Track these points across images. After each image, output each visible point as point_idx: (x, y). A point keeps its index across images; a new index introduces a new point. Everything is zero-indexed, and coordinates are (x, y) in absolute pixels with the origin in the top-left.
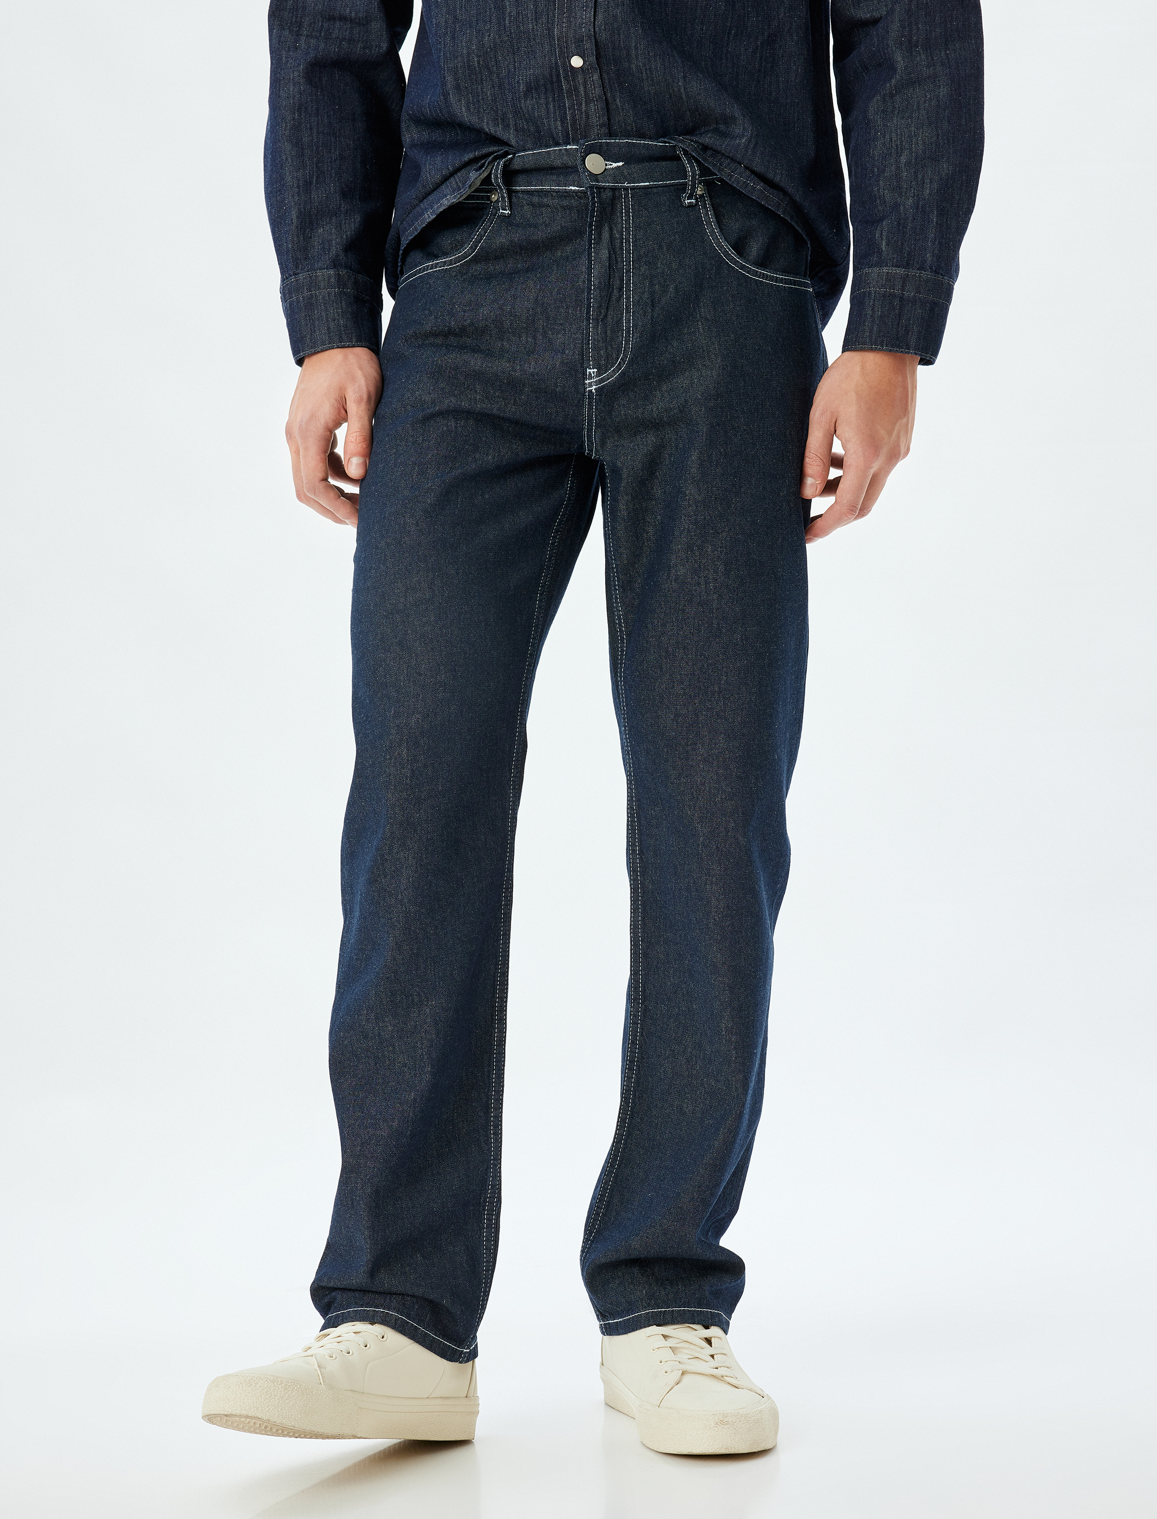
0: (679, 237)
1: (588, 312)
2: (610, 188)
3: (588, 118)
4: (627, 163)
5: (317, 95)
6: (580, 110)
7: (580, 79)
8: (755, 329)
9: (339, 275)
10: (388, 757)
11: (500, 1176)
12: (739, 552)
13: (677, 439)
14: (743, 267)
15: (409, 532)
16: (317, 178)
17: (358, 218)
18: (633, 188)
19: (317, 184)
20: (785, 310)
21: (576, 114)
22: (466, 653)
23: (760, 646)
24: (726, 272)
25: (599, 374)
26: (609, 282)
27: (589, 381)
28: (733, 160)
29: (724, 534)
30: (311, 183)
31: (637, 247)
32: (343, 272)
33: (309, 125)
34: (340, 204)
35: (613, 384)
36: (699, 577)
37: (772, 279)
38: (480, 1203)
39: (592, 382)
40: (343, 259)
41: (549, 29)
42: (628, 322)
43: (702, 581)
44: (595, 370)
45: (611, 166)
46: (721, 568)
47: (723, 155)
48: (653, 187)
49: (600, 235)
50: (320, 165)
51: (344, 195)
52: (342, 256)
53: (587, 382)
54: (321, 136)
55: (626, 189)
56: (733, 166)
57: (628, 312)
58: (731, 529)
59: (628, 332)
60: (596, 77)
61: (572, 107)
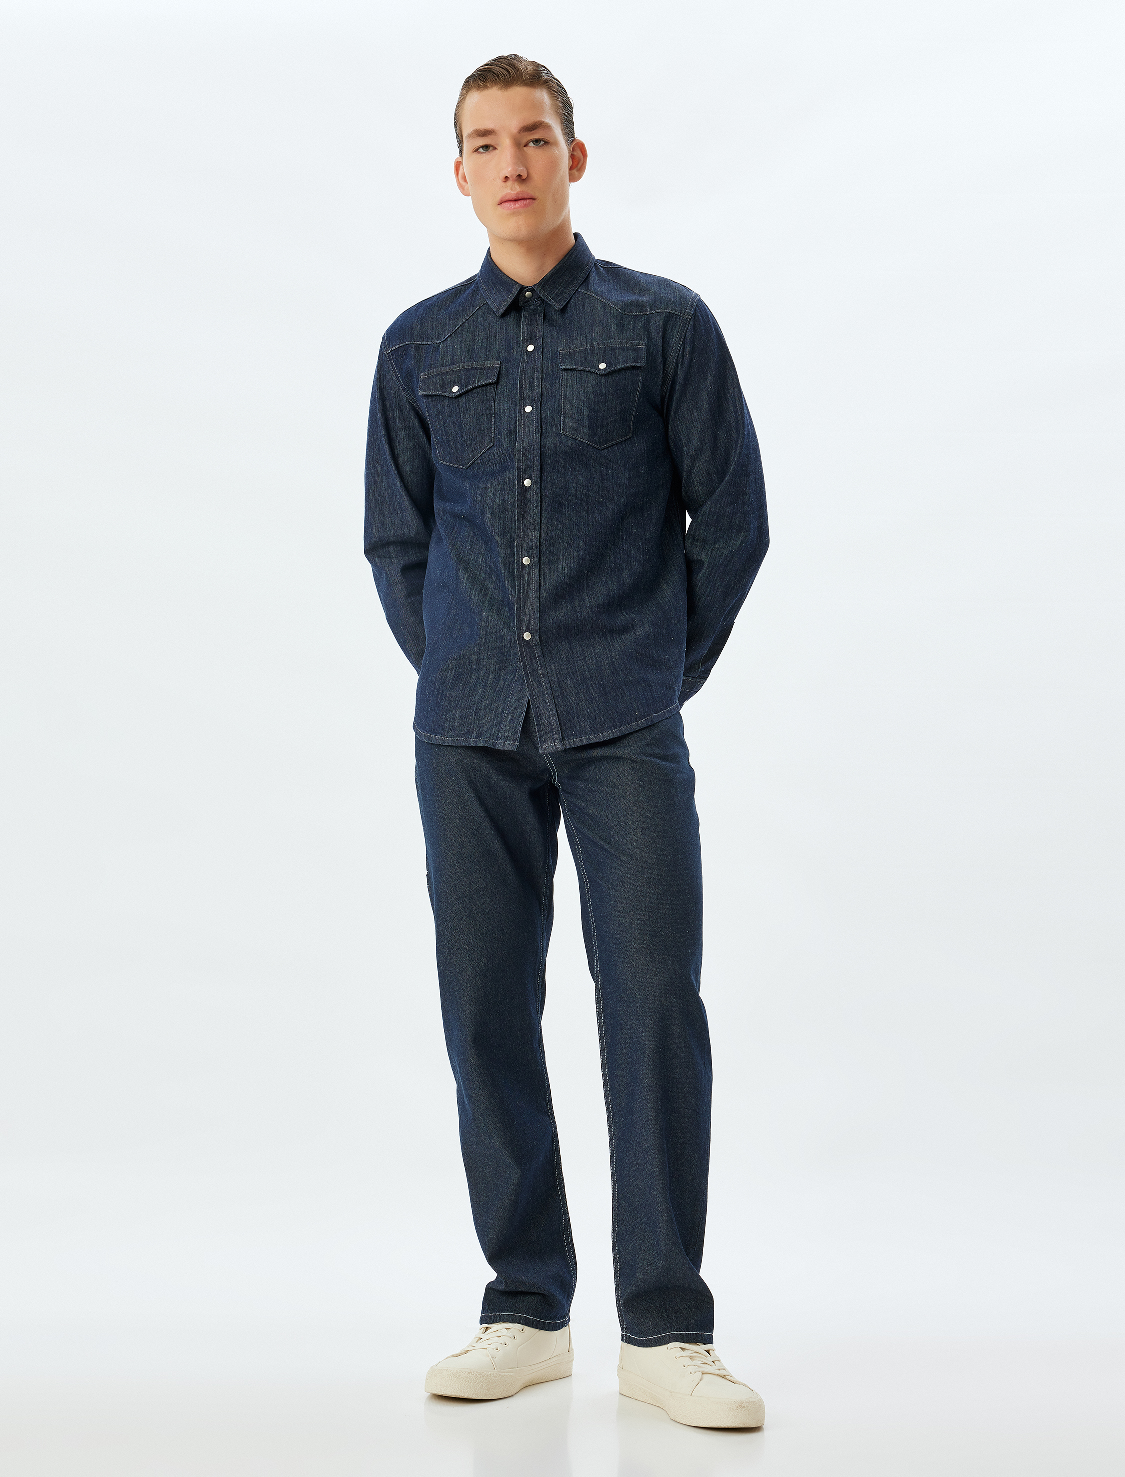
7: (527, 571)
10: (469, 986)
11: (568, 1214)
15: (467, 847)
29: (638, 814)
38: (560, 1232)
41: (511, 542)
43: (629, 842)
60: (537, 570)
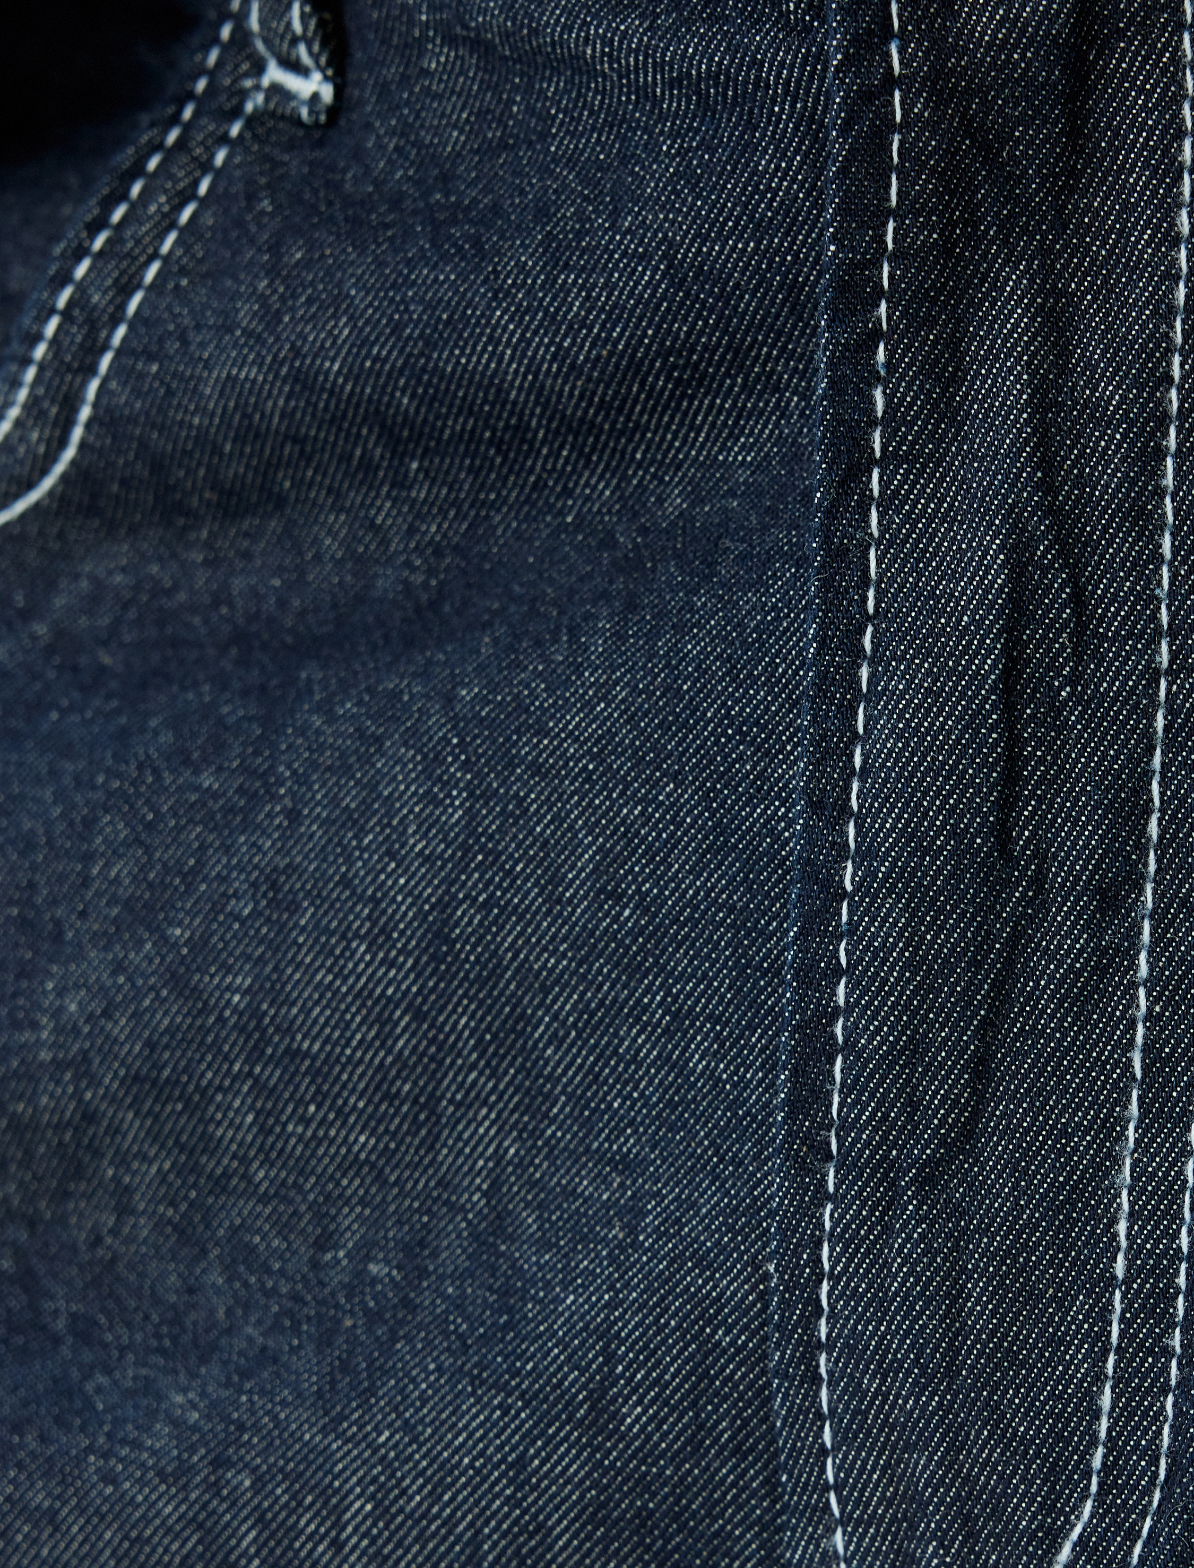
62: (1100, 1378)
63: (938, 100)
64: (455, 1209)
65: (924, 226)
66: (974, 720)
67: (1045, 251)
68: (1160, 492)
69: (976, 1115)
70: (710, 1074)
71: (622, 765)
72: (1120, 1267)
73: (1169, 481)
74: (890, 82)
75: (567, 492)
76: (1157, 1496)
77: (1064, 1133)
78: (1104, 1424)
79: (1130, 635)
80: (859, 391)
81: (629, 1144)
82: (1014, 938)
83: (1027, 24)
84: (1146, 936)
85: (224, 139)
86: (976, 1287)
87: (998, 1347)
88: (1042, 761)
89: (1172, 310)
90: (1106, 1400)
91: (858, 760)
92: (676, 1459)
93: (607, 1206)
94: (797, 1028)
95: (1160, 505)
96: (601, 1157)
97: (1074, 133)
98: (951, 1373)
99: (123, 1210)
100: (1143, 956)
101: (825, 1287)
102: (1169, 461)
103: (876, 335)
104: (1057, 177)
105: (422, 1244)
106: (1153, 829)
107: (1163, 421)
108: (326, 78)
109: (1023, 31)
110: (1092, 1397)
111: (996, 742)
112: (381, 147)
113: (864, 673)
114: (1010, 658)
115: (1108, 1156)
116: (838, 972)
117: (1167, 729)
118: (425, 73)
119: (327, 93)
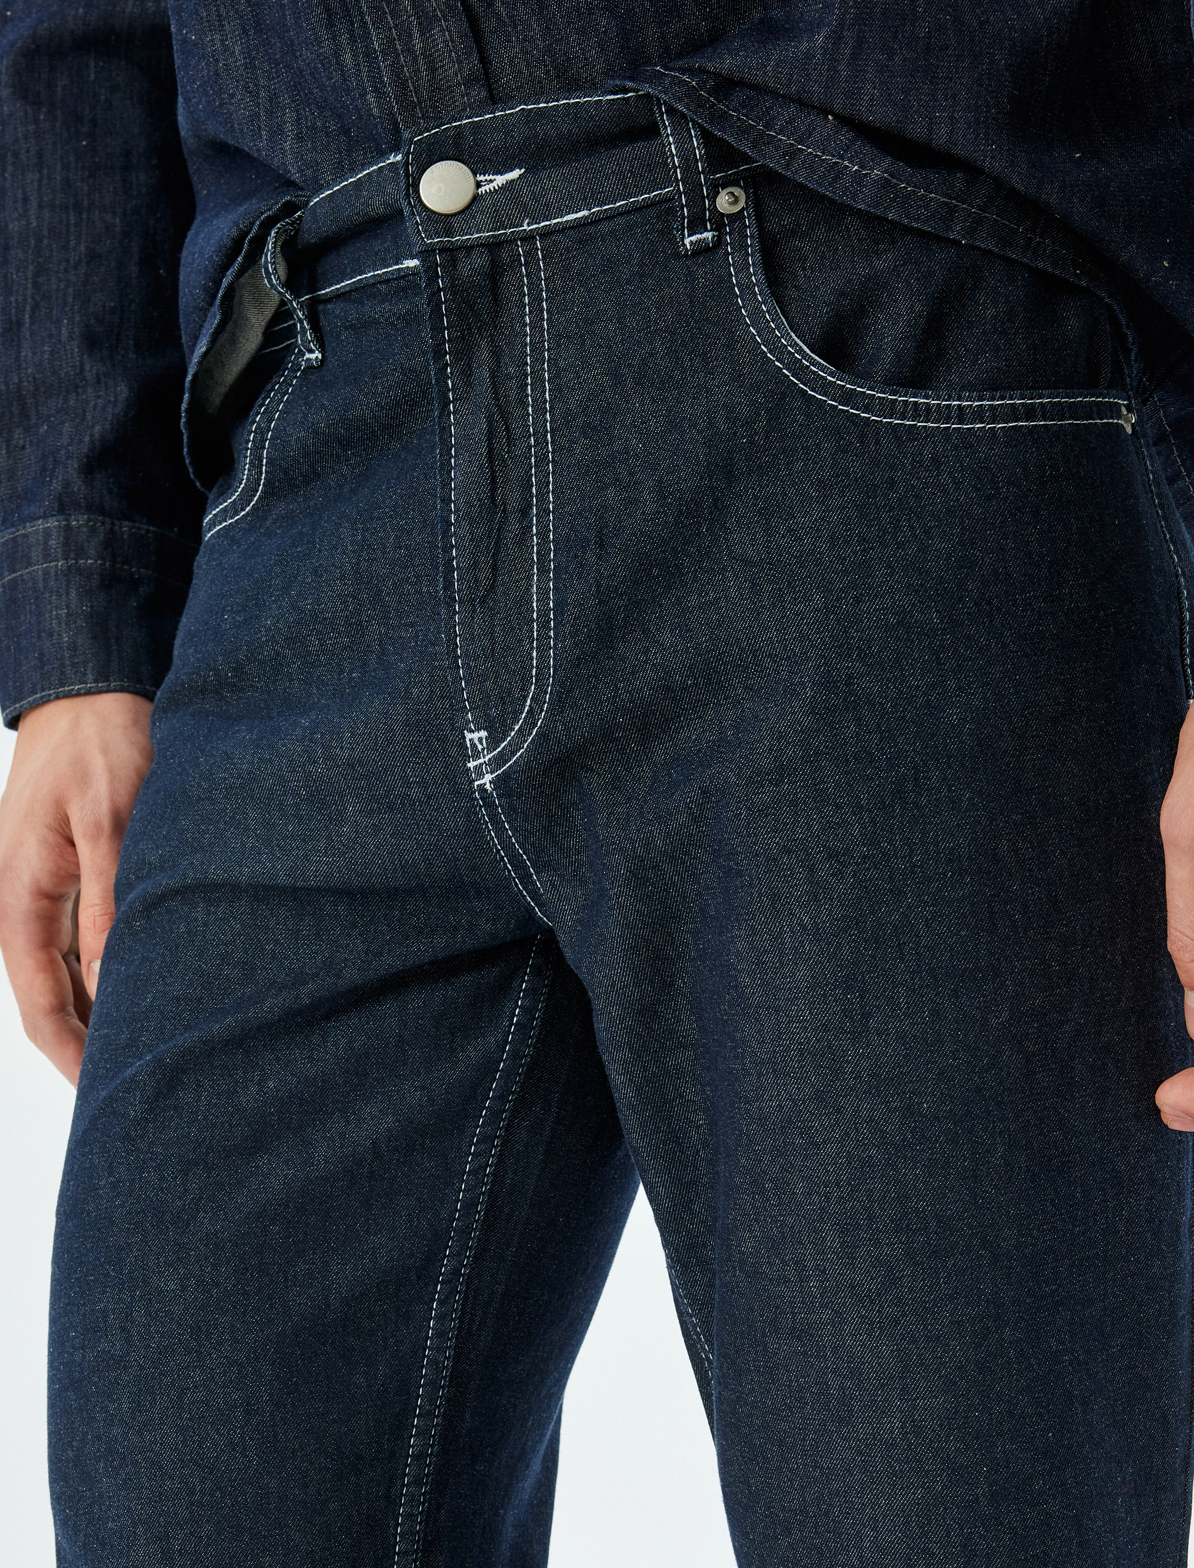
0: (663, 344)
1: (448, 585)
2: (482, 245)
3: (432, 69)
4: (532, 170)
5: (36, 121)
6: (410, 51)
8: (888, 567)
9: (68, 527)
12: (876, 1195)
13: (699, 894)
14: (848, 397)
16: (33, 310)
17: (123, 390)
18: (546, 234)
19: (32, 323)
20: (989, 498)
21: (402, 66)
22: (192, 1492)
23: (957, 1450)
24: (800, 418)
25: (493, 742)
26: (493, 499)
27: (475, 763)
28: (803, 104)
30: (19, 324)
31: (561, 391)
32: (78, 521)
33: (20, 191)
34: (82, 365)
35: (526, 765)
36: (785, 1263)
37: (945, 414)
39: (481, 765)
40: (79, 490)
42: (544, 598)
44: (483, 734)
45: (491, 186)
46: (832, 1240)
47: (775, 94)
48: (600, 220)
49: (467, 374)
50: (41, 280)
51: (91, 342)
52: (78, 486)
53: (471, 765)
54: (46, 214)
55: (528, 238)
56: (803, 122)
57: (543, 571)
58: (847, 1134)
59: (544, 626)
61: (389, 48)
62: (532, 648)
63: (454, 294)
64: (372, 652)
65: (455, 331)
66: (481, 467)
67: (492, 335)
68: (527, 396)
69: (494, 581)
70: (428, 591)
71: (400, 510)
72: (535, 615)
73: (529, 392)
74: (439, 290)
75: (389, 449)
76: (551, 680)
77: (517, 581)
78: (535, 661)
79: (523, 437)
80: (444, 382)
81: (412, 619)
82: (499, 530)
83: (477, 269)
84: (535, 521)
85: (296, 377)
86: (497, 629)
87: (505, 645)
88: (502, 476)
89: (526, 344)
90: (535, 654)
91: (453, 486)
92: (426, 703)
93: (409, 638)
94: (443, 565)
95: (528, 399)
96: (406, 625)
97: (496, 300)
98: (493, 655)
99: (291, 680)
100: (534, 527)
101: (458, 639)
102: (529, 387)
103: (447, 365)
104: (492, 313)
105: (365, 665)
106: (534, 490)
107: (526, 376)
108: (319, 352)
109: (476, 271)
110: (531, 654)
111: (488, 472)
112: (334, 366)
113: (453, 461)
114: (490, 448)
115: (530, 585)
116: (452, 547)
117: (535, 462)
118: (342, 341)
119: (320, 356)
